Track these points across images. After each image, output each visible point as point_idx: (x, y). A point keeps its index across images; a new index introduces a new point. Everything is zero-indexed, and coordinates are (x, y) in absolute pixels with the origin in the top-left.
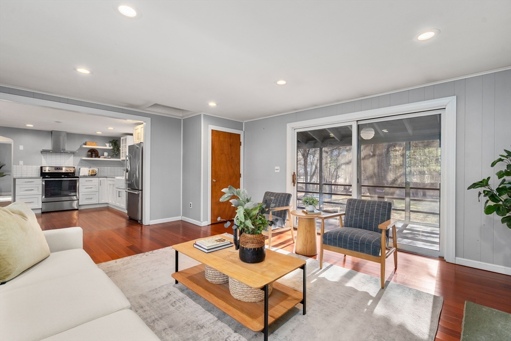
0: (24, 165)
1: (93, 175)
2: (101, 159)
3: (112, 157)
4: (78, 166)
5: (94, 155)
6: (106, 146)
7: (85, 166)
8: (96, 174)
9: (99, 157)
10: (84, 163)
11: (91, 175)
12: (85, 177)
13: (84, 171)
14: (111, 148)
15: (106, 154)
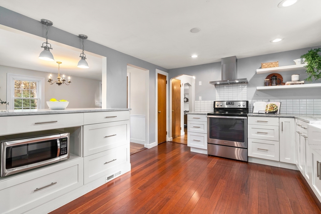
0: (202, 100)
1: (273, 113)
2: (287, 86)
3: (308, 81)
4: (253, 99)
5: (274, 81)
6: (295, 64)
7: (262, 100)
8: (276, 111)
9: (284, 84)
10: (260, 94)
11: (270, 113)
12: (259, 115)
13: (260, 106)
14: (306, 64)
15: (295, 77)
